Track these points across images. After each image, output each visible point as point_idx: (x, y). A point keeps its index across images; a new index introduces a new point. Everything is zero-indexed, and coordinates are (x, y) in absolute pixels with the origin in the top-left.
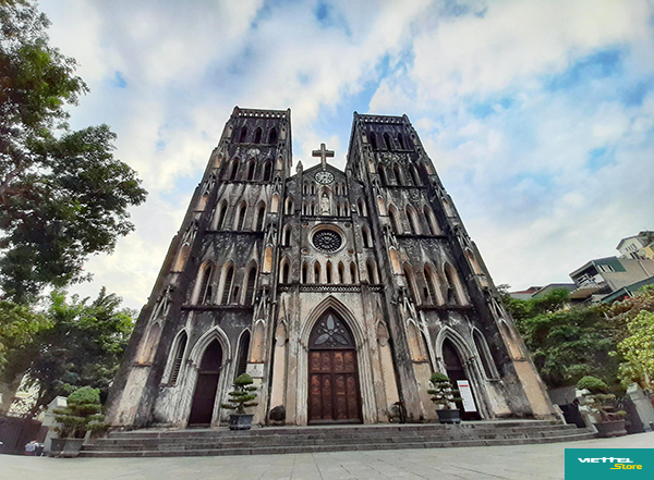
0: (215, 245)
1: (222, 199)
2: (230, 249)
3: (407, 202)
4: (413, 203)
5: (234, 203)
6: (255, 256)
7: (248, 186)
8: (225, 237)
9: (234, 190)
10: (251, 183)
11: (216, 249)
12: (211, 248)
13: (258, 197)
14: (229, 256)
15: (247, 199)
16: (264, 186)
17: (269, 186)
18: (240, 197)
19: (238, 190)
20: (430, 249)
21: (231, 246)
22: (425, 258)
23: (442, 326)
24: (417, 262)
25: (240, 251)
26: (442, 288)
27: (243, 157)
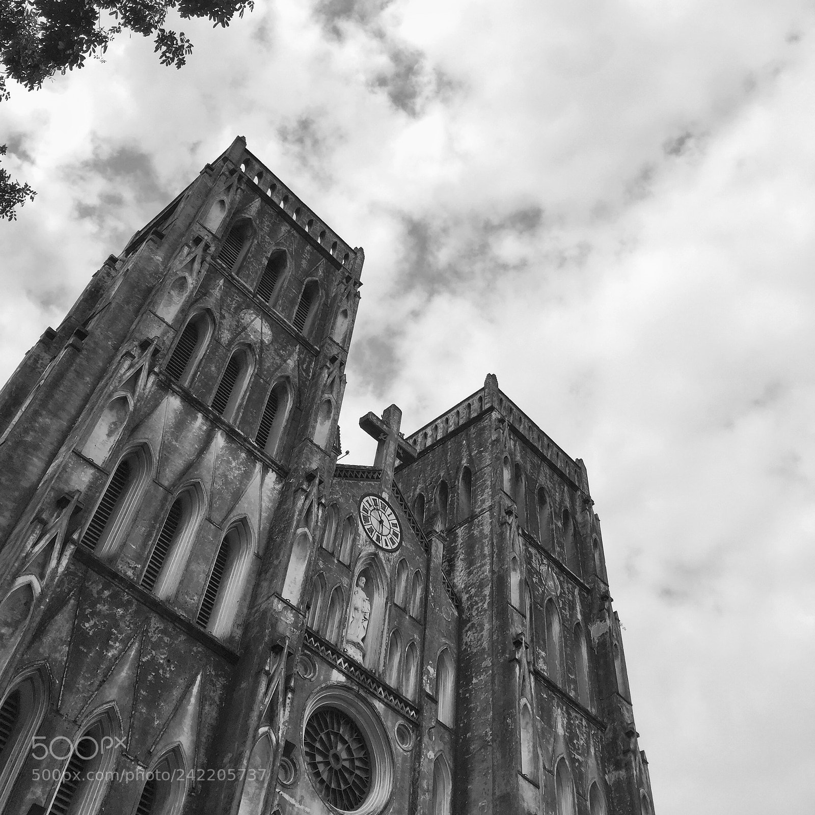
0: (79, 617)
1: (140, 438)
2: (119, 659)
3: (561, 748)
4: (573, 761)
5: (168, 476)
6: (184, 738)
7: (220, 440)
8: (115, 600)
9: (180, 425)
10: (231, 435)
11: (78, 638)
12: (62, 625)
13: (238, 496)
14: (112, 693)
15: (207, 486)
16: (258, 466)
17: (271, 476)
18: (191, 466)
19: (190, 435)
21: (125, 649)
25: (149, 686)
27: (225, 323)
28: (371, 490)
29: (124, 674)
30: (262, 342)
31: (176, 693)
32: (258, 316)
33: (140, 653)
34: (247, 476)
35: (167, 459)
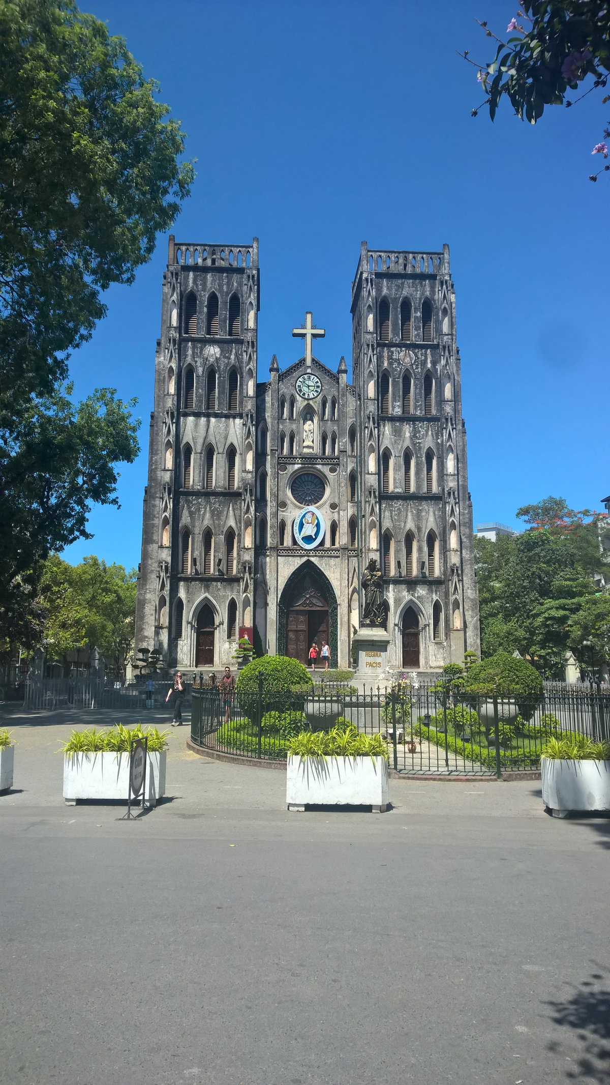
1: (184, 442)
2: (205, 512)
3: (407, 444)
4: (414, 445)
5: (200, 448)
6: (232, 523)
7: (213, 420)
8: (197, 498)
9: (196, 425)
10: (216, 415)
11: (191, 514)
12: (185, 512)
13: (226, 438)
14: (206, 522)
15: (214, 442)
16: (231, 420)
17: (237, 420)
18: (205, 438)
19: (201, 427)
20: (419, 512)
21: (205, 510)
22: (410, 525)
23: (406, 596)
24: (400, 529)
25: (216, 515)
26: (419, 558)
27: (198, 364)
28: (300, 374)
29: (208, 515)
30: (216, 358)
31: (225, 513)
32: (210, 346)
33: (210, 508)
34: (227, 426)
35: (196, 442)
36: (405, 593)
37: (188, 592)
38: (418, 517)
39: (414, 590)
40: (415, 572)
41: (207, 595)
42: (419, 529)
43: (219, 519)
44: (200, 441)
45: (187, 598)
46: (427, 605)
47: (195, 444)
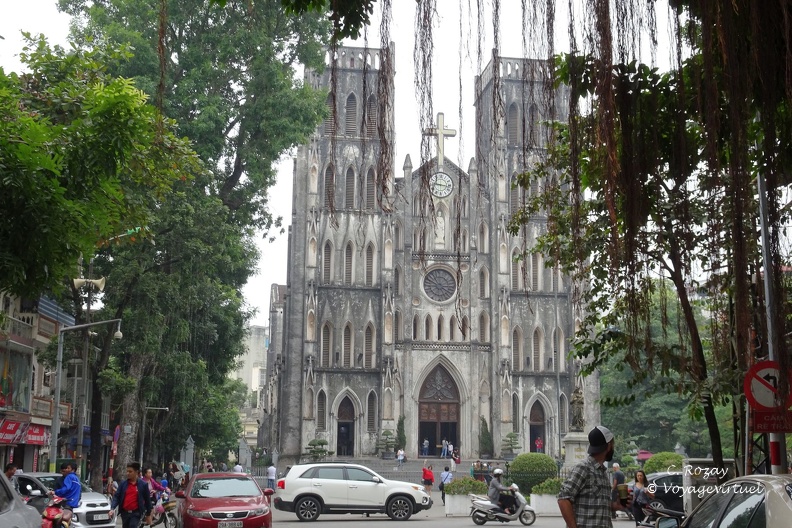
0: (331, 303)
1: (326, 239)
2: (345, 308)
5: (340, 245)
6: (371, 318)
7: (352, 218)
8: (338, 294)
9: (337, 223)
10: (355, 213)
11: (332, 309)
12: (327, 308)
13: (365, 235)
15: (353, 240)
16: (370, 217)
17: (376, 217)
18: (345, 236)
19: (341, 225)
20: (546, 310)
21: (346, 305)
22: (538, 322)
23: (535, 391)
24: (529, 326)
25: (356, 311)
26: (546, 355)
27: (339, 164)
29: (348, 311)
30: (355, 158)
31: (365, 309)
32: (350, 146)
33: (351, 304)
34: (366, 224)
36: (533, 388)
37: (330, 384)
38: (545, 315)
39: (542, 385)
40: (542, 367)
41: (348, 387)
42: (546, 327)
43: (358, 314)
44: (341, 238)
45: (330, 390)
46: (553, 399)
47: (336, 241)
